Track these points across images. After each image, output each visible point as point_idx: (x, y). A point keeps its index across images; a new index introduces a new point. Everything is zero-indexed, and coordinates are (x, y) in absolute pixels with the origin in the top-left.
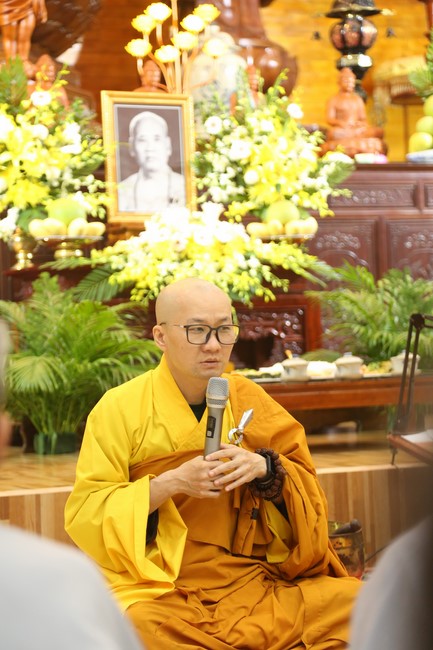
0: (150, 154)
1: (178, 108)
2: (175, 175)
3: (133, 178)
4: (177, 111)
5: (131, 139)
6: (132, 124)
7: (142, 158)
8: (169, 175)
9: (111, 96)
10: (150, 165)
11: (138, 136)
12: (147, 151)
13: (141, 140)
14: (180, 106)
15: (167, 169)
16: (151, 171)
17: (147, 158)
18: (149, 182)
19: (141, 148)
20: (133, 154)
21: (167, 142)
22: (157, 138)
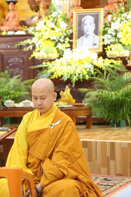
0: (88, 30)
1: (99, 13)
2: (96, 36)
3: (82, 38)
4: (98, 14)
5: (82, 25)
6: (83, 20)
7: (85, 31)
8: (94, 36)
9: (76, 11)
10: (88, 33)
11: (85, 24)
12: (87, 28)
13: (85, 25)
14: (99, 12)
15: (93, 34)
16: (88, 35)
17: (87, 31)
18: (87, 39)
19: (85, 28)
20: (82, 30)
21: (94, 25)
22: (91, 24)
